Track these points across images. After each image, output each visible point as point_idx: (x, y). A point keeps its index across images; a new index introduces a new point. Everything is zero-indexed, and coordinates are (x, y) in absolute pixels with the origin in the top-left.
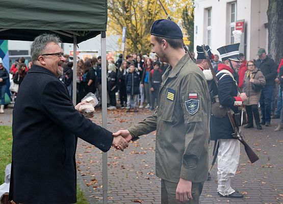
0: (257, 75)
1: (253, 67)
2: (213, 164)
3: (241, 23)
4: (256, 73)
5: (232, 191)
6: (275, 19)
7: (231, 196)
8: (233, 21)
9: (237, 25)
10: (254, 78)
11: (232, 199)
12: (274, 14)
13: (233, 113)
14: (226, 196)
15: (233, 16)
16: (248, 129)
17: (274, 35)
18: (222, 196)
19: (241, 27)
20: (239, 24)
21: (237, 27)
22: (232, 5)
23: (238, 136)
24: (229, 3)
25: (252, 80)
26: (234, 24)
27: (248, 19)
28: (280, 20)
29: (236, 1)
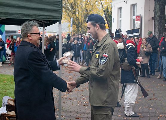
0: (148, 47)
1: (146, 42)
4: (147, 45)
6: (158, 14)
7: (132, 116)
8: (134, 15)
9: (136, 18)
10: (146, 48)
11: (133, 118)
12: (158, 12)
13: (135, 68)
14: (129, 116)
15: (134, 13)
16: (142, 78)
17: (157, 24)
18: (127, 116)
19: (139, 19)
20: (138, 17)
22: (134, 6)
24: (132, 5)
26: (134, 17)
27: (143, 14)
28: (161, 15)
29: (136, 4)
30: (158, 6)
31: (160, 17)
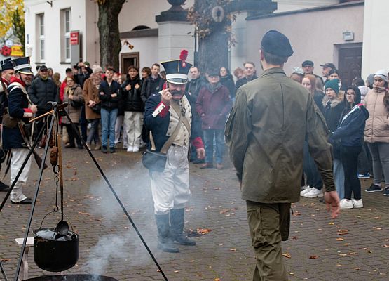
1: (73, 82)
2: (6, 173)
3: (75, 34)
4: (75, 89)
5: (23, 198)
6: (106, 31)
7: (22, 202)
8: (68, 31)
9: (72, 36)
10: (73, 94)
11: (22, 205)
12: (105, 26)
14: (18, 203)
15: (68, 25)
17: (105, 49)
18: (13, 203)
19: (76, 38)
20: (74, 35)
21: (73, 39)
22: (66, 12)
23: (28, 145)
24: (63, 10)
25: (71, 97)
26: (68, 35)
27: (83, 30)
28: (112, 33)
29: (70, 8)
30: (105, 16)
31: (110, 37)
